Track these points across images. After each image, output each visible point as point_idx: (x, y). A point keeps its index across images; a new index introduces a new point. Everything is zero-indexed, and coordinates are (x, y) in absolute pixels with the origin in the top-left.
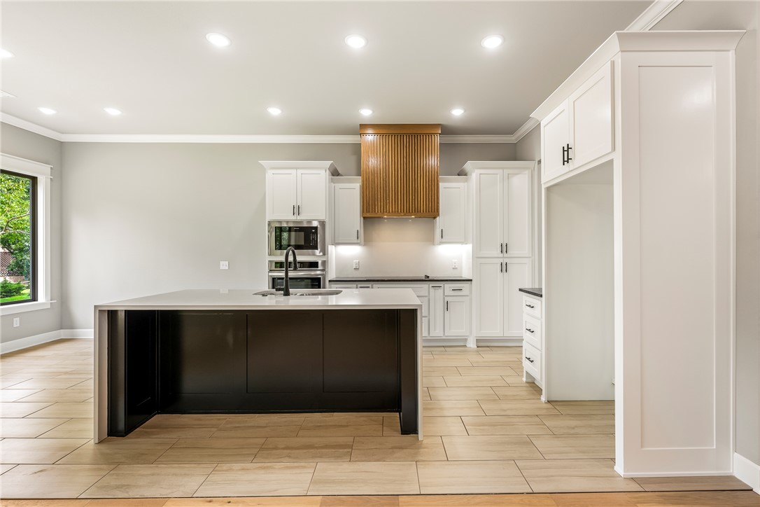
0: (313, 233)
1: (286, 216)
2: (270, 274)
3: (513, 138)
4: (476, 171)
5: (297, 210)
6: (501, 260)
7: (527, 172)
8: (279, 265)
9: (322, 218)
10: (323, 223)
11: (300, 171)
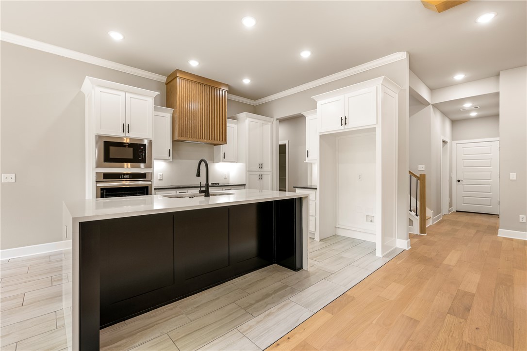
0: (142, 149)
1: (115, 132)
2: (99, 185)
3: (255, 103)
4: (248, 119)
5: (126, 128)
6: (259, 173)
7: (270, 124)
8: (108, 176)
9: (150, 137)
10: (150, 142)
11: (128, 95)
